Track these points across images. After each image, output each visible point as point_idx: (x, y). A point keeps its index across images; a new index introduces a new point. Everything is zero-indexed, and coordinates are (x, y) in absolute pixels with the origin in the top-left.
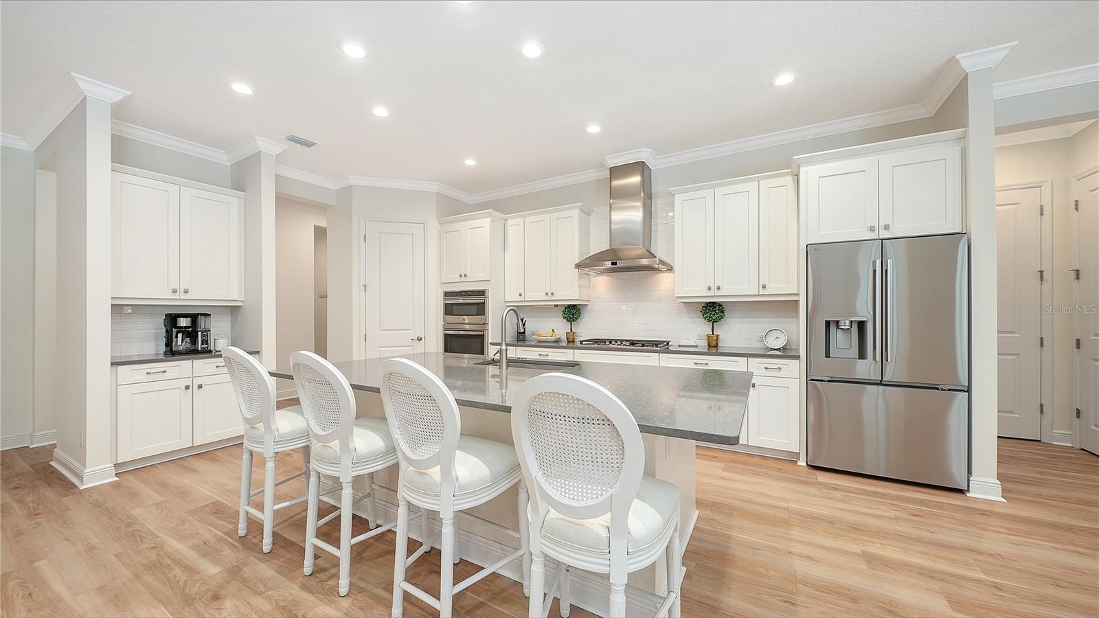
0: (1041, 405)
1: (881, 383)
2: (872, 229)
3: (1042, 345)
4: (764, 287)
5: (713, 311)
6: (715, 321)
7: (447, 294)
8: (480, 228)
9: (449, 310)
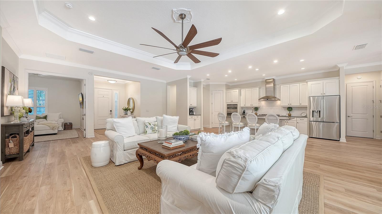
0: (373, 130)
1: (323, 122)
2: (322, 94)
3: (373, 117)
4: (301, 104)
5: (290, 109)
6: (290, 111)
7: (228, 105)
8: (235, 92)
9: (228, 108)
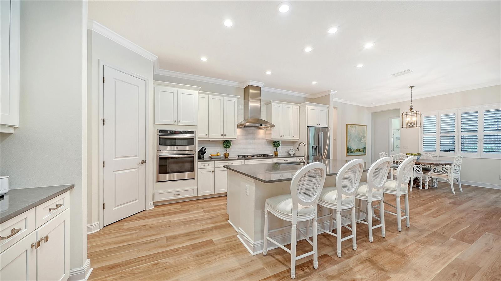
2: (318, 124)
4: (293, 137)
5: (277, 143)
6: (277, 147)
7: (161, 132)
9: (163, 142)
